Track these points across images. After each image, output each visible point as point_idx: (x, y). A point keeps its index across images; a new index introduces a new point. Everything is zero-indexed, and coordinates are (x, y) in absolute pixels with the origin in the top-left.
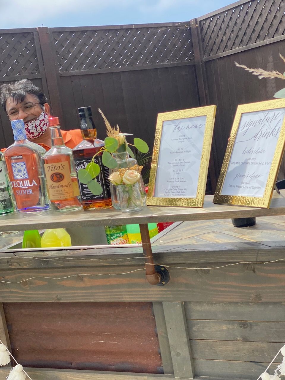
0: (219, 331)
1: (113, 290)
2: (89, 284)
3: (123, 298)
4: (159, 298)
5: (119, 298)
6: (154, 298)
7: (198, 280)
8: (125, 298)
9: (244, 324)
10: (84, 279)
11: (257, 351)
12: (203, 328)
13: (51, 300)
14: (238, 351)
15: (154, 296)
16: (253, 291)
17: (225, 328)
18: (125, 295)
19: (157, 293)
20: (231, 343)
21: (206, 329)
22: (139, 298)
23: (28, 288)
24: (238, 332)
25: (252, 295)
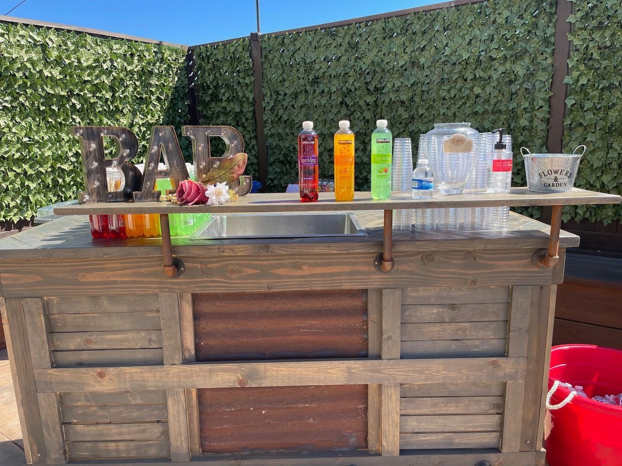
0: (430, 314)
1: (333, 278)
2: (307, 273)
3: (342, 286)
4: (381, 285)
5: (338, 286)
6: (375, 285)
7: (422, 267)
8: (345, 286)
9: (453, 307)
10: (303, 267)
11: (461, 330)
12: (415, 312)
13: (260, 290)
14: (443, 331)
15: (375, 283)
16: (470, 277)
17: (435, 311)
18: (345, 283)
19: (380, 280)
20: (438, 325)
21: (418, 314)
22: (360, 285)
23: (235, 277)
24: (447, 314)
25: (469, 280)
